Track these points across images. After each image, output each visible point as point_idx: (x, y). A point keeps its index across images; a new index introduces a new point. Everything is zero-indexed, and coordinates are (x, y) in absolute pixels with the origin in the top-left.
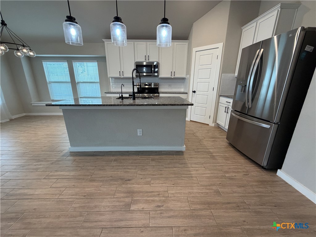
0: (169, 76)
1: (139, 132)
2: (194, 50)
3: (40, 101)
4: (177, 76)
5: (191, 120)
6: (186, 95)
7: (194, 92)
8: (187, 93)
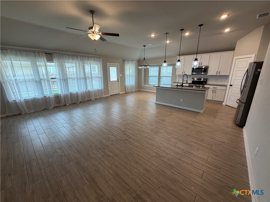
0: (215, 74)
1: (181, 100)
2: (235, 58)
3: (145, 84)
4: (221, 74)
5: (226, 105)
6: (226, 87)
7: (231, 85)
8: (226, 86)
